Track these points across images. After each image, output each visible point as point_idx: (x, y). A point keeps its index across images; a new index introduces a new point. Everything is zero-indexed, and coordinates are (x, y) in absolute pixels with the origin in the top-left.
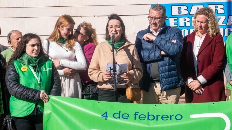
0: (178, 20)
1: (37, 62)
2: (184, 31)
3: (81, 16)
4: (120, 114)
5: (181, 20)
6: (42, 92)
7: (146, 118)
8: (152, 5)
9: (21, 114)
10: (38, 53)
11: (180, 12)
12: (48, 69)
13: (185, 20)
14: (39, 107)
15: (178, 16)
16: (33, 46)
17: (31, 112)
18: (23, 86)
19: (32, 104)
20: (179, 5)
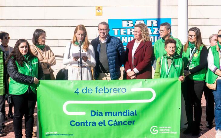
0: (126, 30)
1: (27, 58)
2: (131, 38)
3: (59, 27)
4: (86, 90)
5: (129, 30)
6: (35, 78)
7: (104, 92)
8: (109, 19)
9: (19, 93)
10: (27, 53)
11: (128, 25)
12: (35, 63)
13: (131, 30)
14: (31, 88)
15: (127, 28)
16: (23, 47)
17: (26, 91)
18: (22, 74)
19: (27, 86)
20: (128, 20)
